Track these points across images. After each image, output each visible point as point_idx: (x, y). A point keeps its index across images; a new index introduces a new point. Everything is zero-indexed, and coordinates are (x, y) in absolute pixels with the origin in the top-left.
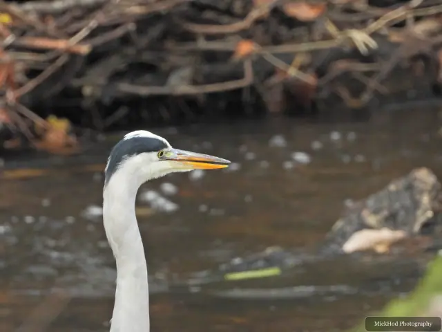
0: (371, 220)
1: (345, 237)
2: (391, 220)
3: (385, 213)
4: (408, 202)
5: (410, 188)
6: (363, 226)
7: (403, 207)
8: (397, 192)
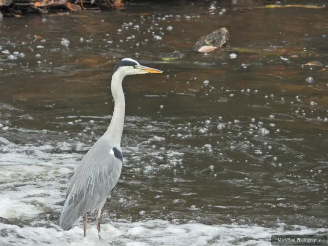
0: (207, 42)
1: (199, 47)
2: (213, 43)
3: (212, 41)
4: (218, 38)
5: (220, 33)
6: (205, 44)
7: (217, 39)
8: (216, 34)
